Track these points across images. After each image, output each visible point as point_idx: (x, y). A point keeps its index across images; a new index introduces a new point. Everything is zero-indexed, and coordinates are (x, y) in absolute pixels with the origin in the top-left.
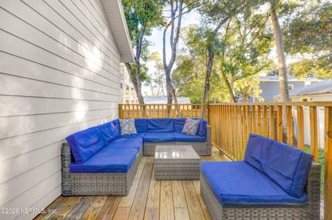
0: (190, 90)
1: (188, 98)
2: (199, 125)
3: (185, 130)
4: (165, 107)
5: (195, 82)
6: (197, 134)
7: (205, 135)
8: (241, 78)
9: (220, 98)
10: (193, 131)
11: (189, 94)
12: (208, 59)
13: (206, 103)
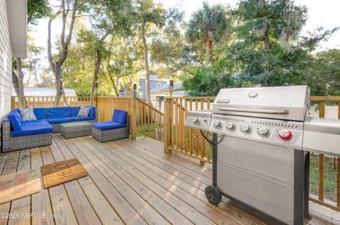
0: (76, 81)
1: (73, 90)
2: (90, 110)
3: (80, 114)
4: (54, 99)
5: (81, 74)
6: (89, 116)
7: (94, 115)
8: (124, 75)
9: (107, 92)
10: (86, 114)
11: (75, 86)
12: (97, 59)
13: (94, 96)
